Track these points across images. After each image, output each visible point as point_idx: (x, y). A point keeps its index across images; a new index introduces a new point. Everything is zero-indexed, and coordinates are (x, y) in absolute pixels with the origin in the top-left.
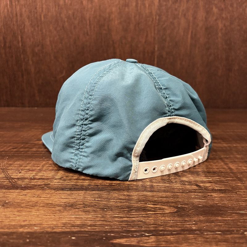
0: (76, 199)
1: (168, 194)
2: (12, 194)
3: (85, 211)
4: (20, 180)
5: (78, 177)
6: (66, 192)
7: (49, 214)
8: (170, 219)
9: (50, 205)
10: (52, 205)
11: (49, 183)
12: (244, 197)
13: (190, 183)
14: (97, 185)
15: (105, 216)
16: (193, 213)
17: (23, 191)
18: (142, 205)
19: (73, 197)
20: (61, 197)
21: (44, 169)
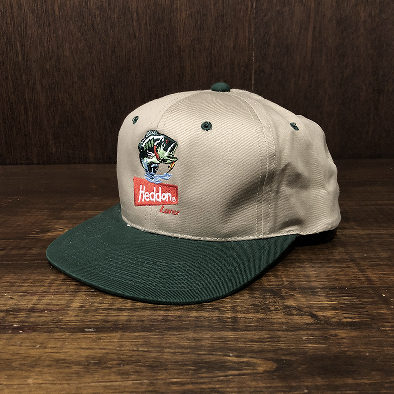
0: (105, 349)
1: (264, 334)
3: (121, 372)
4: (10, 314)
5: (111, 306)
6: (89, 336)
7: (59, 382)
9: (62, 363)
10: (66, 363)
11: (61, 318)
13: (300, 311)
14: (143, 321)
15: (155, 381)
16: (305, 371)
17: (17, 337)
18: (218, 357)
19: (101, 345)
20: (80, 345)
21: (52, 291)
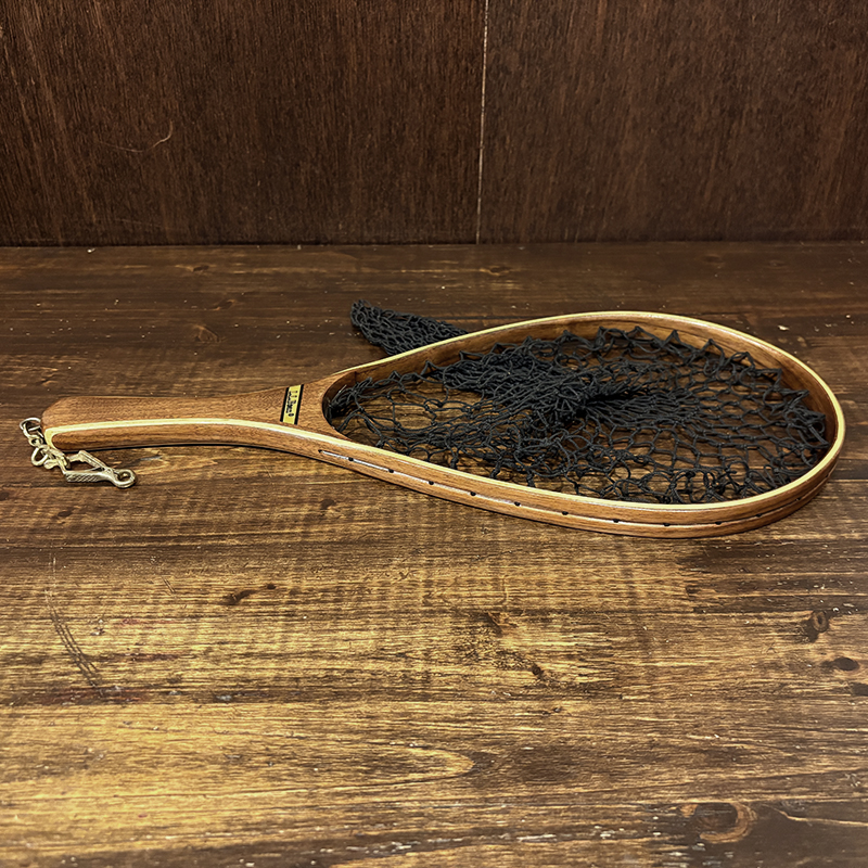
0: (247, 733)
1: (464, 707)
2: (97, 721)
3: (270, 775)
4: (106, 666)
5: (249, 648)
6: (224, 709)
7: (191, 792)
8: (454, 797)
9: (192, 760)
10: (197, 759)
11: (180, 673)
12: (635, 713)
13: (519, 660)
14: (297, 679)
15: (316, 791)
16: (508, 774)
17: (122, 711)
18: (398, 749)
19: (241, 727)
20: (213, 727)
21: (160, 615)
